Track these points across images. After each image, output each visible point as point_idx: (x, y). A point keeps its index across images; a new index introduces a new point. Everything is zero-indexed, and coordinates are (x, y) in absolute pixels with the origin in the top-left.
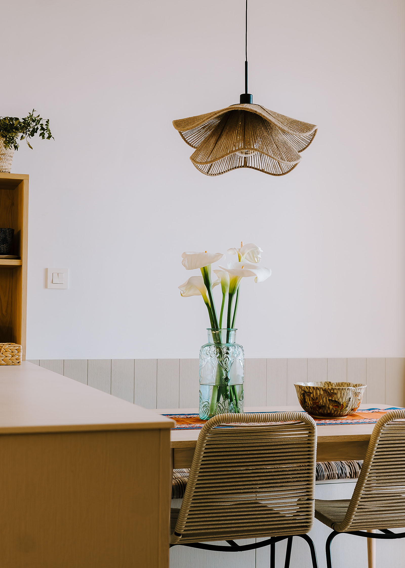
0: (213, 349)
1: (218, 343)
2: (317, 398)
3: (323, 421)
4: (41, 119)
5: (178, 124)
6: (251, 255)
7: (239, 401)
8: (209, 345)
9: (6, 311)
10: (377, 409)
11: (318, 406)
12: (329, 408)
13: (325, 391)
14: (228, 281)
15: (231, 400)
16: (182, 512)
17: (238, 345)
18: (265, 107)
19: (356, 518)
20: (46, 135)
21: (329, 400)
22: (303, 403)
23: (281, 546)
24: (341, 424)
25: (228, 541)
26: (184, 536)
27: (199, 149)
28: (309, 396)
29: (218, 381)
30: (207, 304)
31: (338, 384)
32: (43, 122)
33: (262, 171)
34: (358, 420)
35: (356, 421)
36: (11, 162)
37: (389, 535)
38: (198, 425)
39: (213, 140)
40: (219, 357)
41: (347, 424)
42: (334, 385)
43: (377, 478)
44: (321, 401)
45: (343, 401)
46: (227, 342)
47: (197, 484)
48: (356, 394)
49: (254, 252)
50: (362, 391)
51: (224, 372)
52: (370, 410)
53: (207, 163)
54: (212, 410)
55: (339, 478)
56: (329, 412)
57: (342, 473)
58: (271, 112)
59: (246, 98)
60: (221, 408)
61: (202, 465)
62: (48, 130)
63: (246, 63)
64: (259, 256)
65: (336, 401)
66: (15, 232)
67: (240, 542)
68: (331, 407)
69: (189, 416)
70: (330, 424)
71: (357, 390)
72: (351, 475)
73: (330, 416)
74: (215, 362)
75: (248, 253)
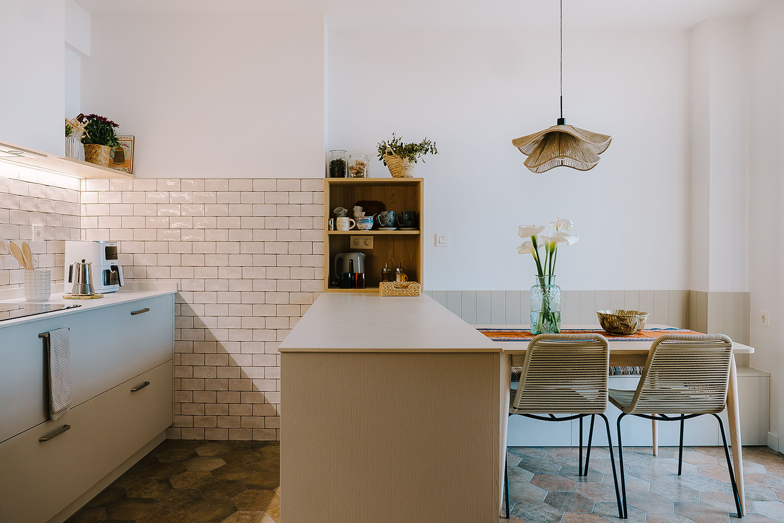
0: (540, 288)
1: (543, 285)
2: (612, 322)
3: (616, 338)
4: (430, 142)
5: (516, 142)
6: (566, 226)
7: (557, 323)
8: (537, 286)
9: (412, 261)
10: (658, 329)
11: (613, 327)
12: (621, 329)
13: (618, 317)
14: (550, 243)
15: (552, 323)
16: (518, 392)
17: (556, 286)
18: (575, 126)
19: (638, 406)
20: (434, 152)
21: (621, 324)
22: (603, 324)
23: (587, 420)
24: (629, 340)
25: (550, 415)
26: (519, 409)
27: (530, 156)
28: (607, 320)
29: (543, 309)
30: (536, 259)
31: (629, 312)
32: (432, 144)
33: (574, 168)
34: (642, 338)
35: (640, 338)
36: (413, 170)
37: (665, 418)
38: (529, 338)
39: (539, 151)
40: (543, 294)
41: (633, 340)
42: (626, 313)
43: (659, 375)
44: (615, 324)
45: (631, 324)
46: (549, 284)
47: (527, 378)
48: (641, 320)
49: (568, 224)
50: (646, 318)
51: (547, 304)
52: (653, 329)
53: (534, 167)
54: (539, 328)
55: (631, 374)
56: (621, 331)
57: (634, 371)
58: (579, 129)
59: (561, 121)
60: (545, 327)
61: (529, 368)
62: (435, 148)
63: (561, 97)
64: (571, 226)
65: (625, 324)
66: (416, 213)
67: (557, 416)
68: (622, 328)
69: (525, 331)
70: (621, 340)
71: (642, 317)
72: (640, 372)
73: (622, 334)
74: (542, 297)
75: (564, 225)
